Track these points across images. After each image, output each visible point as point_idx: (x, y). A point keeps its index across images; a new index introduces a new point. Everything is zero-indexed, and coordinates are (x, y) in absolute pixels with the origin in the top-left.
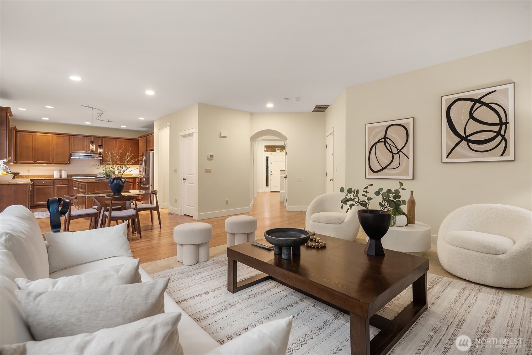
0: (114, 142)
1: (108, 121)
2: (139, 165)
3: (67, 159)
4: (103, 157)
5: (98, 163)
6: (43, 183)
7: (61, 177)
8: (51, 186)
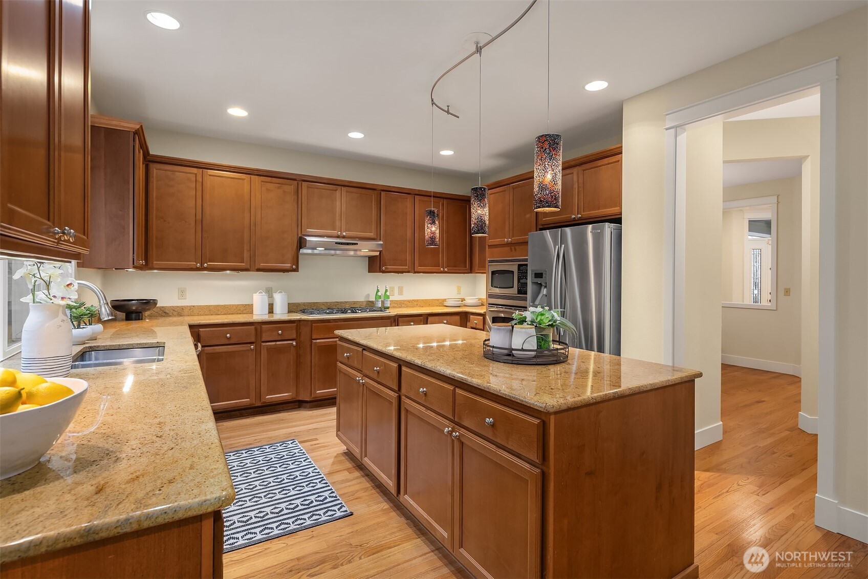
0: (409, 206)
3: (291, 254)
6: (228, 335)
7: (271, 311)
8: (249, 345)
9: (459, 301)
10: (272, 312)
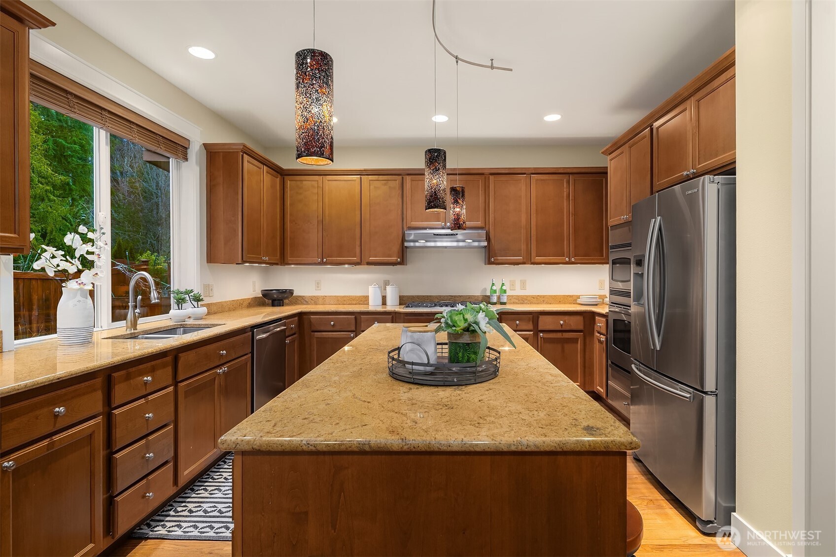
0: (523, 187)
1: (492, 67)
2: (606, 268)
3: (396, 248)
4: (488, 239)
5: (478, 260)
6: (332, 323)
7: (384, 303)
8: (350, 333)
9: (597, 298)
10: (386, 304)
